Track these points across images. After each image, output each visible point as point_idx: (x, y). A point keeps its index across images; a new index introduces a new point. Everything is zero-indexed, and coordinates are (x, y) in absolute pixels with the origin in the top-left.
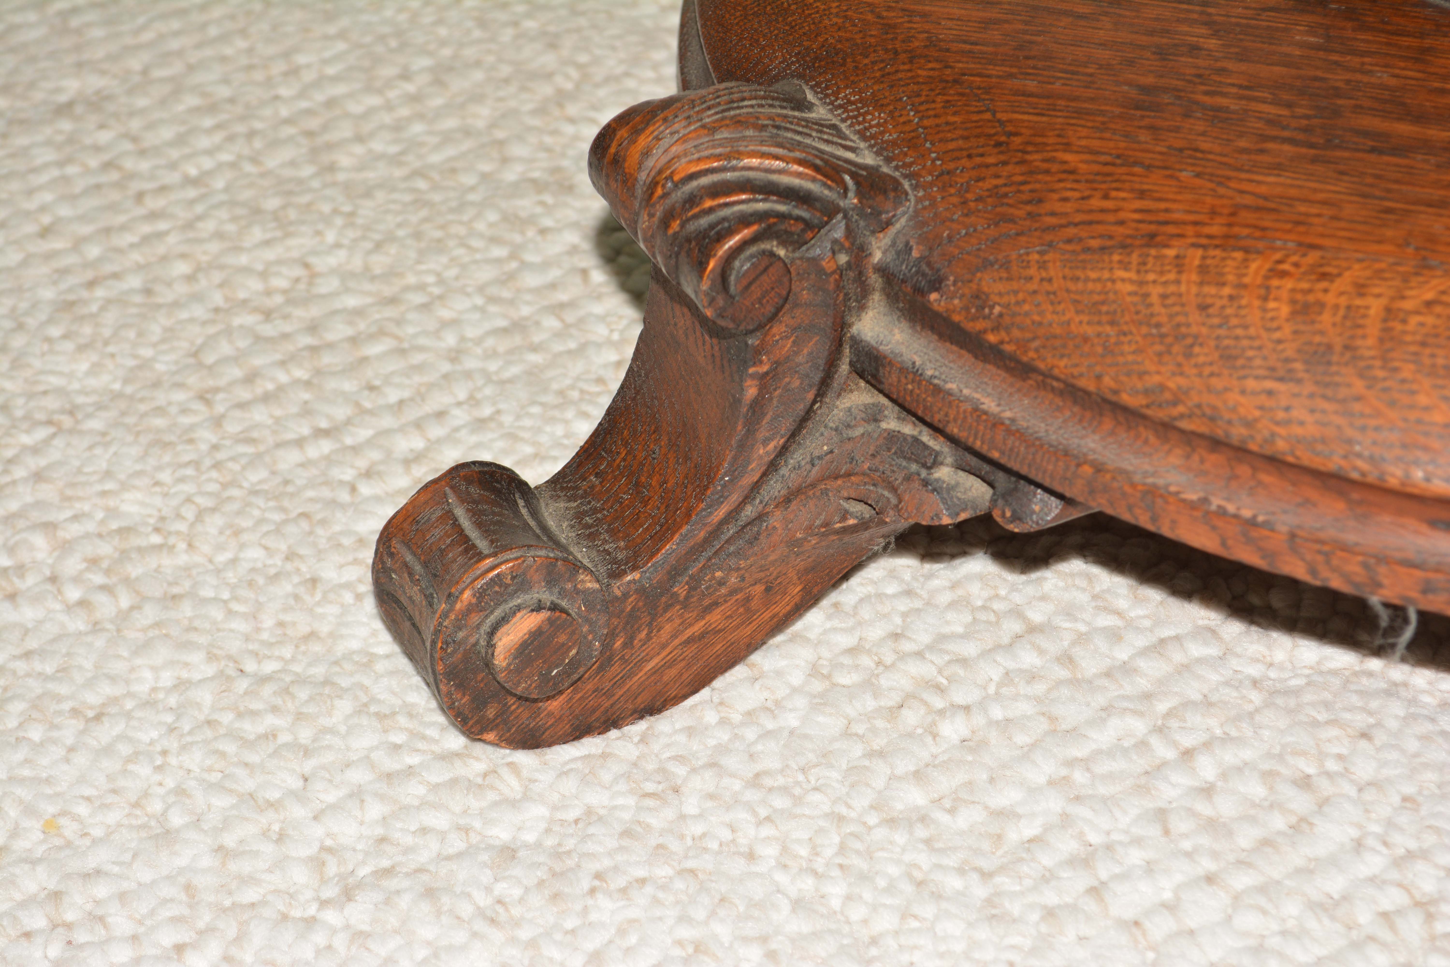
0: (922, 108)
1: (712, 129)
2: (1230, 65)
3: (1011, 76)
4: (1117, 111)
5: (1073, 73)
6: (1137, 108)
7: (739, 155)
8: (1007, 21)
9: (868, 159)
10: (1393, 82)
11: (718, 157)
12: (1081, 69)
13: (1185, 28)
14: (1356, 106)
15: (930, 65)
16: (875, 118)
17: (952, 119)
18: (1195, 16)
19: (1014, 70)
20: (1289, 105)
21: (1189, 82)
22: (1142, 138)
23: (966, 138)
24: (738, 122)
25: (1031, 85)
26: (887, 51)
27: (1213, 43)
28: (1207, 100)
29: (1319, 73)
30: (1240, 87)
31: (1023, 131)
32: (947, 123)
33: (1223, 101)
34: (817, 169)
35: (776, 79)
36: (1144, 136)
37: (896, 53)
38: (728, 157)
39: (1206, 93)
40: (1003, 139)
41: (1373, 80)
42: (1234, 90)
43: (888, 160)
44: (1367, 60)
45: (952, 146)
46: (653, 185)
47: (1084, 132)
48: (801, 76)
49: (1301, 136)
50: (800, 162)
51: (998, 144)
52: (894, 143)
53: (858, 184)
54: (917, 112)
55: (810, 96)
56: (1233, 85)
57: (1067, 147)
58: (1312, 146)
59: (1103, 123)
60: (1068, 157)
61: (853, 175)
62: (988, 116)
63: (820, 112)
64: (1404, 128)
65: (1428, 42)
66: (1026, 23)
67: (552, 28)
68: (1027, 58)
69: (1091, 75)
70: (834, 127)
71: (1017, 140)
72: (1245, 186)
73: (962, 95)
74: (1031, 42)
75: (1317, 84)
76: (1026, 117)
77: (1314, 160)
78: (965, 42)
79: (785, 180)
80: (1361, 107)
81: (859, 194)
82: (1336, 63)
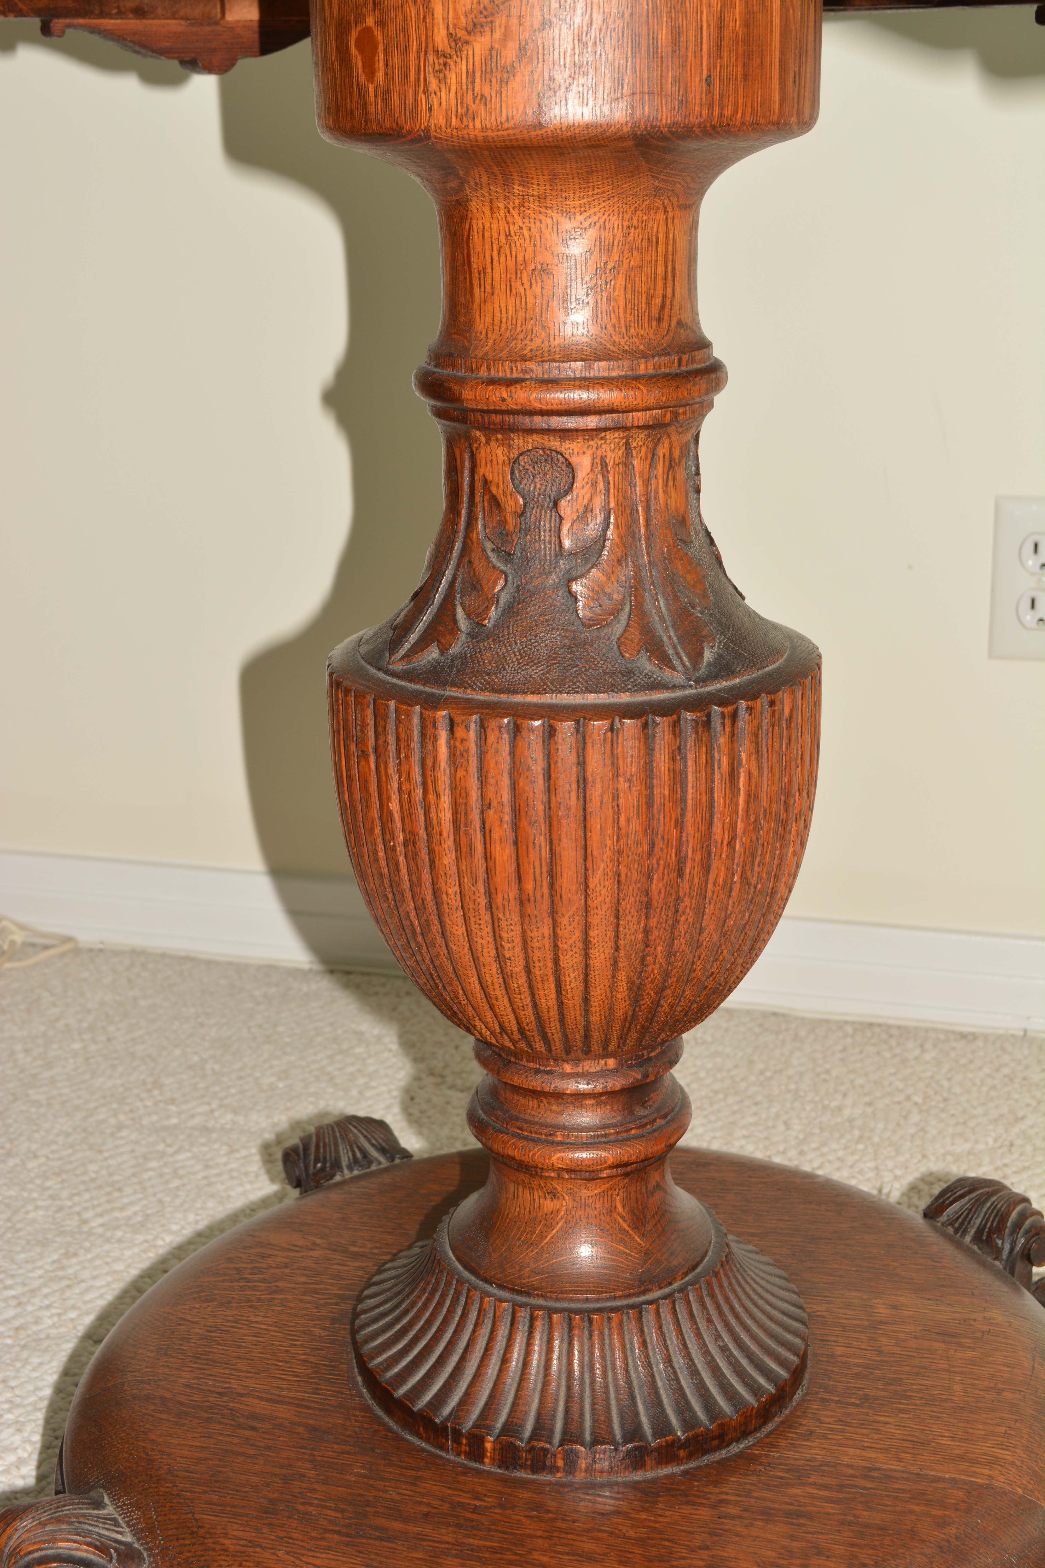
0: (159, 1510)
1: (43, 1524)
2: (317, 1486)
3: (206, 1492)
4: (255, 1514)
5: (238, 1491)
6: (265, 1512)
7: (54, 1540)
8: (209, 1459)
9: (128, 1538)
10: (397, 1497)
11: (44, 1542)
12: (242, 1489)
13: (300, 1464)
14: (376, 1512)
15: (167, 1485)
16: (135, 1515)
17: (172, 1517)
18: (306, 1457)
19: (208, 1489)
20: (342, 1511)
21: (295, 1496)
22: (264, 1531)
23: (177, 1529)
24: (59, 1520)
25: (215, 1498)
26: (147, 1475)
27: (312, 1473)
28: (301, 1508)
29: (362, 1492)
30: (320, 1500)
31: (206, 1525)
32: (170, 1519)
33: (310, 1509)
34: (96, 1547)
35: (92, 1488)
36: (265, 1530)
37: (151, 1477)
38: (49, 1541)
39: (303, 1504)
40: (195, 1529)
41: (388, 1496)
42: (316, 1502)
43: (138, 1539)
44: (387, 1484)
45: (170, 1533)
46: (10, 1556)
47: (236, 1526)
48: (104, 1487)
49: (344, 1530)
50: (88, 1544)
51: (193, 1533)
52: (142, 1530)
53: (119, 1555)
54: (156, 1512)
55: (106, 1500)
56: (317, 1499)
57: (226, 1536)
58: (348, 1536)
59: (246, 1521)
60: (226, 1542)
61: (116, 1550)
62: (190, 1516)
63: (110, 1510)
64: (397, 1525)
65: (420, 1473)
66: (220, 1460)
67: (21, 1419)
68: (216, 1481)
69: (247, 1492)
70: (115, 1520)
71: (202, 1530)
72: (310, 1560)
73: (180, 1503)
74: (220, 1472)
75: (359, 1498)
76: (208, 1517)
77: (347, 1545)
78: (186, 1471)
79: (79, 1554)
80: (378, 1512)
81: (119, 1561)
82: (371, 1486)
